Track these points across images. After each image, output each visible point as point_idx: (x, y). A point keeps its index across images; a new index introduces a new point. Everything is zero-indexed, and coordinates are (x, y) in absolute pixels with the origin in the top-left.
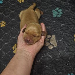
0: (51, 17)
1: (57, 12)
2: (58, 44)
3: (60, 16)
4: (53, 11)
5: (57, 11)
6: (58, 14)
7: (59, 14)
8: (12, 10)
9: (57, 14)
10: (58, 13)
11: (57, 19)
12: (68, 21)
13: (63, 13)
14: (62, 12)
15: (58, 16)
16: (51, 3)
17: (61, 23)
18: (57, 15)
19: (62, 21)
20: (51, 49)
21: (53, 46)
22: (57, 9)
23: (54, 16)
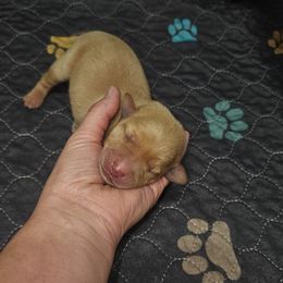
1: (224, 120)
3: (239, 137)
5: (223, 114)
6: (229, 129)
7: (232, 127)
9: (225, 127)
10: (229, 122)
11: (228, 150)
12: (273, 163)
13: (250, 126)
14: (244, 118)
15: (228, 137)
18: (225, 132)
19: (248, 161)
22: (224, 105)
23: (212, 135)
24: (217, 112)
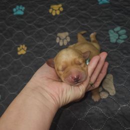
0: (107, 42)
1: (117, 35)
2: (116, 91)
3: (123, 41)
4: (111, 31)
5: (117, 32)
7: (120, 38)
8: (39, 26)
9: (117, 38)
10: (119, 35)
11: (117, 47)
13: (128, 37)
14: (126, 34)
15: (118, 41)
16: (106, 18)
17: (124, 54)
19: (125, 51)
20: (104, 99)
21: (108, 93)
22: (118, 28)
23: (111, 41)
24: (115, 32)
